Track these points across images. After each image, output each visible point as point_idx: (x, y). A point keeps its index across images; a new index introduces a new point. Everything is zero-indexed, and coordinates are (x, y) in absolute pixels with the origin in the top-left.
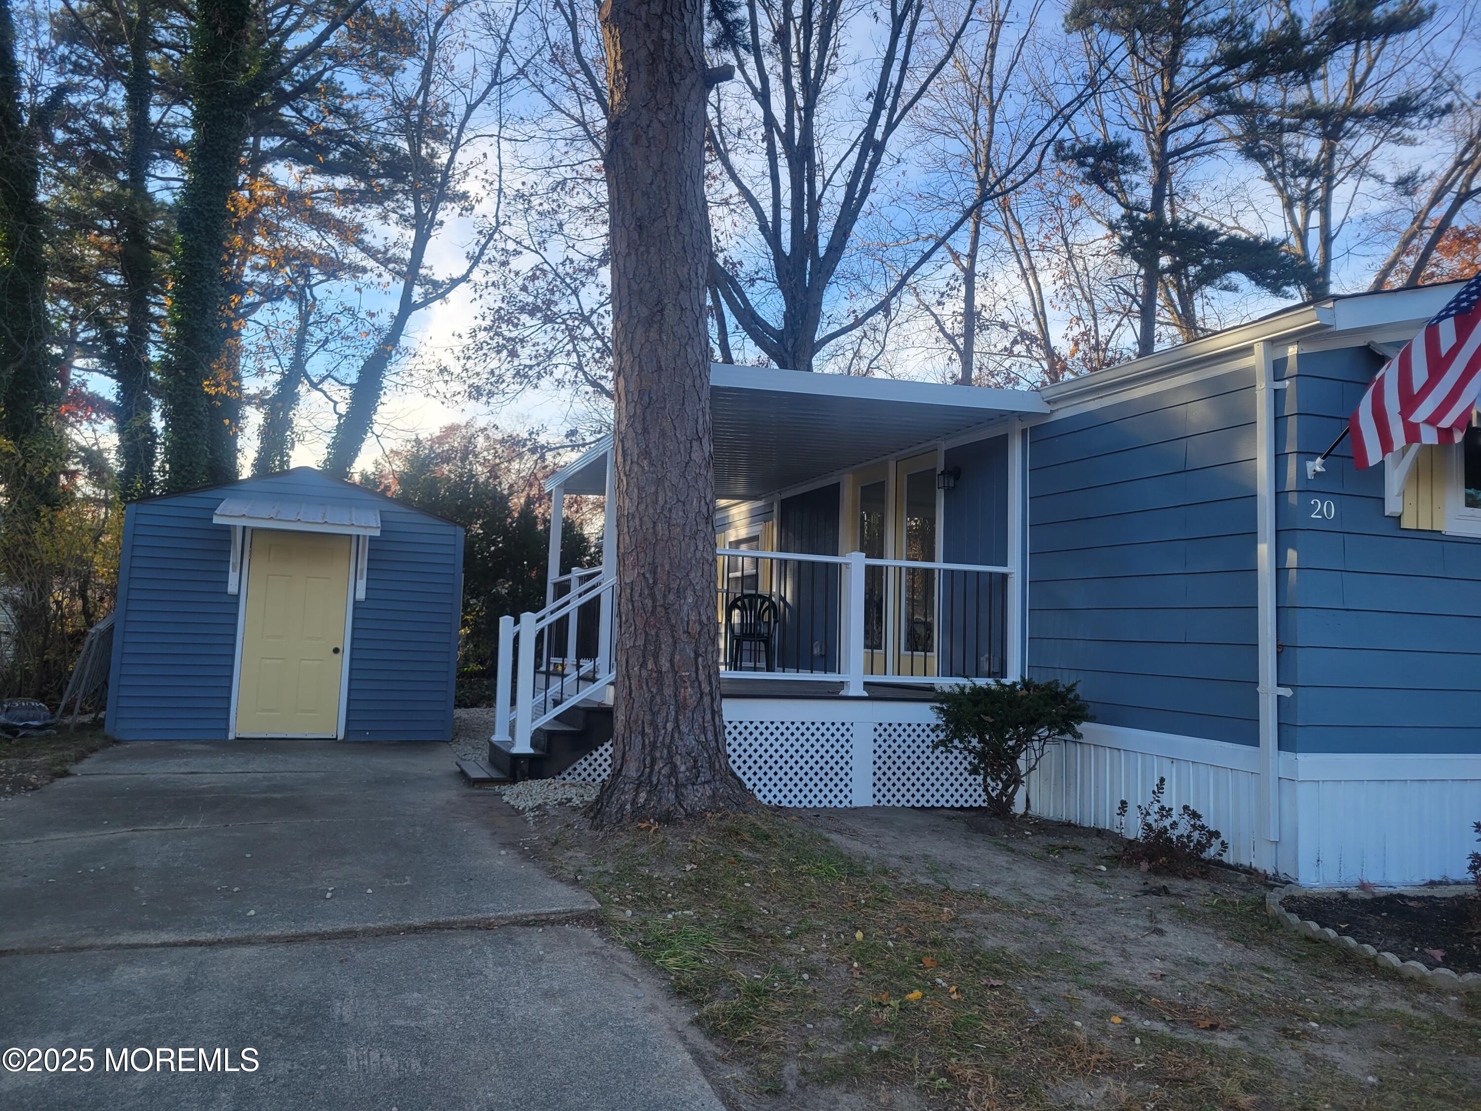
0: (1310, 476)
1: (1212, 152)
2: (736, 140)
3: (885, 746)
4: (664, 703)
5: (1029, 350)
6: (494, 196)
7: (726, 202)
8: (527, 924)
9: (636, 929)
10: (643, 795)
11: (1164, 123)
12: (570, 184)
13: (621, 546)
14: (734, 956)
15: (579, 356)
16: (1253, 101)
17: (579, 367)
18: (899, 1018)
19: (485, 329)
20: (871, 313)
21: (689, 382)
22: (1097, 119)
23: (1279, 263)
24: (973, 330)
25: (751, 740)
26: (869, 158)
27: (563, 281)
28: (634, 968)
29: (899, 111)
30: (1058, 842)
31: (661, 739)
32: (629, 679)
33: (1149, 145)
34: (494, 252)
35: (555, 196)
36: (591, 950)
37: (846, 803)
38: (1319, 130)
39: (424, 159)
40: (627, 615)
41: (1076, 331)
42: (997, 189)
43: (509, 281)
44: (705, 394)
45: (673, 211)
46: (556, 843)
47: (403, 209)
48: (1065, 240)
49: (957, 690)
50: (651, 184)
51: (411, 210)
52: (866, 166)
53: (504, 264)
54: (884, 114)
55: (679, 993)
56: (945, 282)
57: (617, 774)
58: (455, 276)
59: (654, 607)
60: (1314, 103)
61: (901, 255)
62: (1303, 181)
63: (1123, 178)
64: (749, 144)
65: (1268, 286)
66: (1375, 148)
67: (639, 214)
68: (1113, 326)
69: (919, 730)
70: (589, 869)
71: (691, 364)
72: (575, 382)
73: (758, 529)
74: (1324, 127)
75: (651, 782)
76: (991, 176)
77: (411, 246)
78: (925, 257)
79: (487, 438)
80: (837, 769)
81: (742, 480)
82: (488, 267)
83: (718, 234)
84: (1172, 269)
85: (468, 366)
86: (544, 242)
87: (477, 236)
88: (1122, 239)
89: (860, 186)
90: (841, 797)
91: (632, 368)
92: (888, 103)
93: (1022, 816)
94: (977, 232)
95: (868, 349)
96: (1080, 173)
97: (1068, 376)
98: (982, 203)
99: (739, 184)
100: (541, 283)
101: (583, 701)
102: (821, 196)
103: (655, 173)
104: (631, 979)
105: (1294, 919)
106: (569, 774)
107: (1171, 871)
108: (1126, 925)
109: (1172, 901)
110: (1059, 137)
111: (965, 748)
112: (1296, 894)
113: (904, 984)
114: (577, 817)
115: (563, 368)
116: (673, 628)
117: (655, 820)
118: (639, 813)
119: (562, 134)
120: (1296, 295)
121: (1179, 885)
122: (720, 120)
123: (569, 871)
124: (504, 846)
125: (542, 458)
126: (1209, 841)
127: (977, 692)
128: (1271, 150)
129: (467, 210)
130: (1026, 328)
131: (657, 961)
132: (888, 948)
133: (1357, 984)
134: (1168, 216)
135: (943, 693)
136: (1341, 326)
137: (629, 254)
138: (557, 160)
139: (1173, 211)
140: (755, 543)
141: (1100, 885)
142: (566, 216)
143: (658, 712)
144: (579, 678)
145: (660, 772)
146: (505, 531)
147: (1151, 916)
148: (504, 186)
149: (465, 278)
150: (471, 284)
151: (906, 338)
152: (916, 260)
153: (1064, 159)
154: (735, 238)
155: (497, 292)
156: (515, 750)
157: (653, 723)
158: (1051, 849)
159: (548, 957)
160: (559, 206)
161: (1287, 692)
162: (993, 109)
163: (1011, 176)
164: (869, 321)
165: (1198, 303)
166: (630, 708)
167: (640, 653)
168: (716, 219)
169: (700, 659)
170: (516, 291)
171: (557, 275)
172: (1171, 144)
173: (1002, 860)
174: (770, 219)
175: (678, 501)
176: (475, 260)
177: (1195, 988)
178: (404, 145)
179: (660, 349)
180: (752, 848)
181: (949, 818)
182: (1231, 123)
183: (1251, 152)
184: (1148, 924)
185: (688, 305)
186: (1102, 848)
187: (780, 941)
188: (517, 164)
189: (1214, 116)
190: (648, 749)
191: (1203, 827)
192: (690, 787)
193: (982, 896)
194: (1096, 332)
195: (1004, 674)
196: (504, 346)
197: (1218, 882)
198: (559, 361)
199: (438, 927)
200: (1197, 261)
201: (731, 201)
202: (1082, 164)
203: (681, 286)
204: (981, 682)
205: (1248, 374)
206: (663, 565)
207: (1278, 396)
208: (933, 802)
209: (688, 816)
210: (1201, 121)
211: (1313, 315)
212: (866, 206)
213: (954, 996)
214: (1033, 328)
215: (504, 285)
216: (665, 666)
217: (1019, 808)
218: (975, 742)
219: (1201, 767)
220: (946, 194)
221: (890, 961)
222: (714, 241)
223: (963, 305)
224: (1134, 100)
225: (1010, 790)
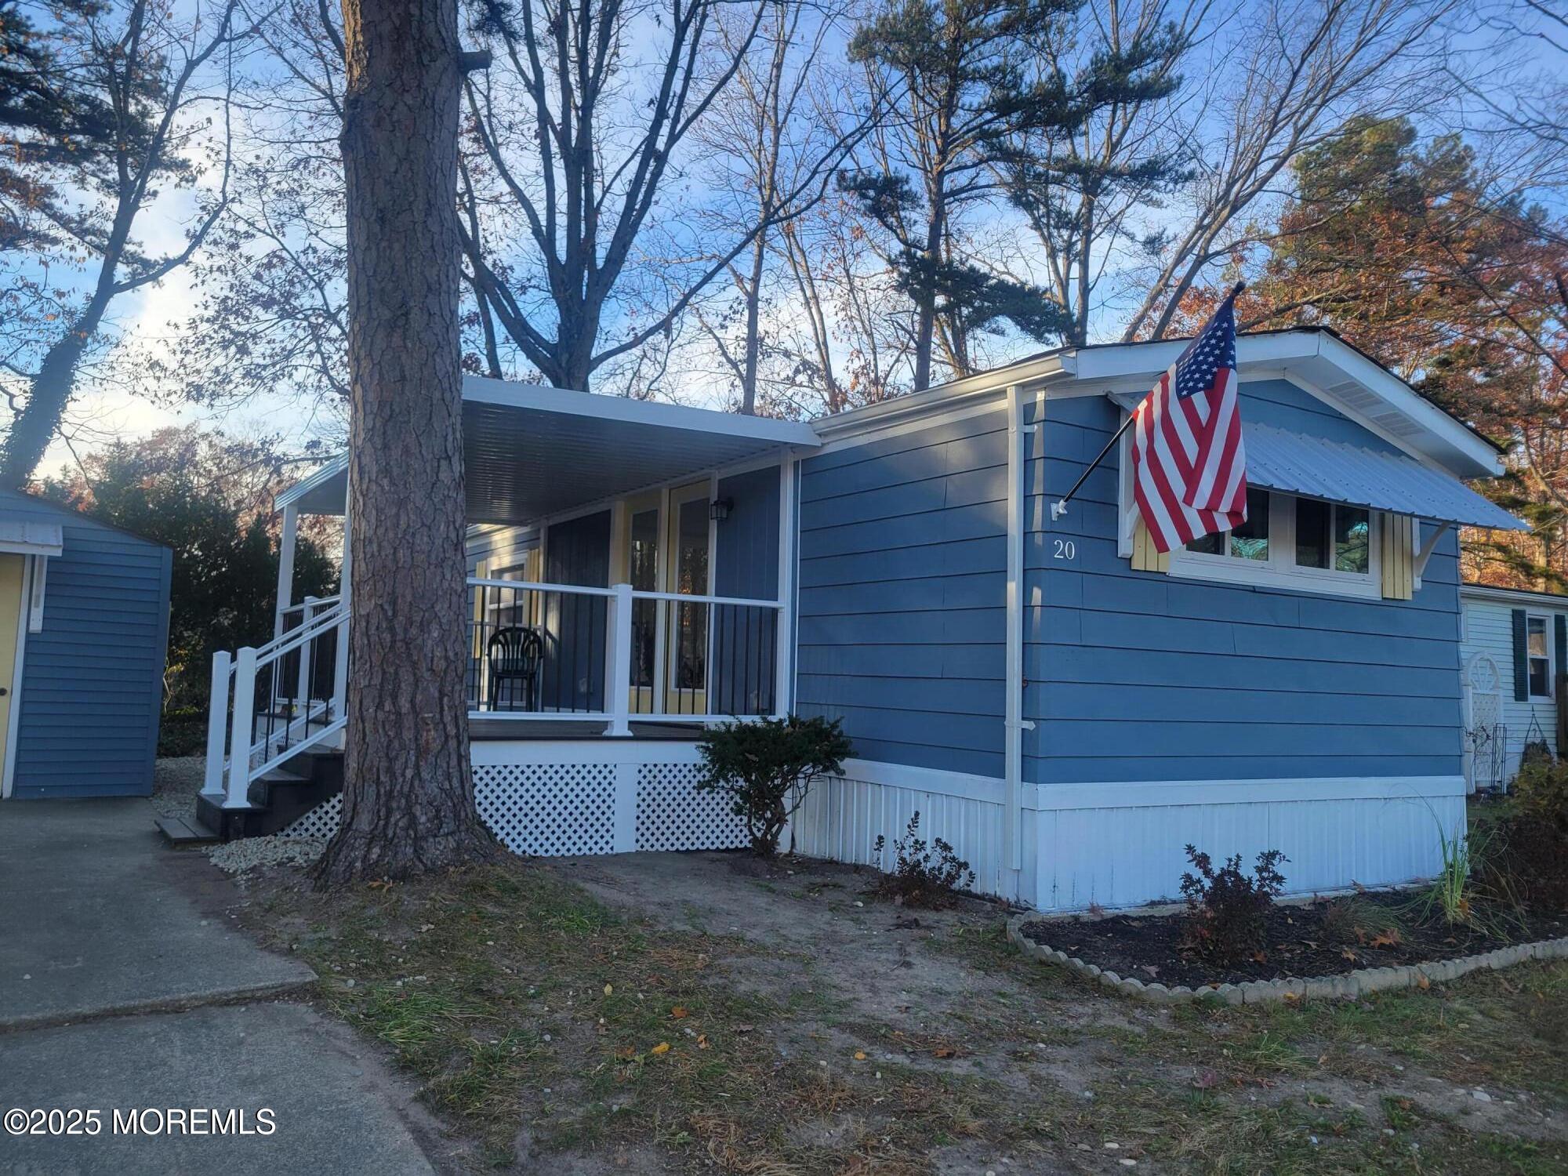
0: (1054, 518)
1: (983, 196)
2: (507, 134)
3: (649, 788)
4: (403, 747)
5: (811, 380)
6: (221, 167)
7: (496, 200)
8: (227, 1003)
9: (358, 1000)
10: (376, 852)
11: (940, 163)
12: (314, 163)
13: (356, 574)
14: (469, 1023)
15: (323, 359)
16: (1022, 151)
17: (324, 370)
18: (644, 1073)
19: (208, 320)
20: (651, 332)
21: (437, 395)
22: (878, 153)
23: (1043, 310)
24: (756, 357)
25: (504, 785)
26: (651, 168)
27: (305, 272)
28: (353, 1043)
29: (682, 121)
30: (819, 880)
31: (398, 787)
32: (363, 722)
33: (928, 184)
34: (220, 232)
35: (296, 175)
36: (304, 1027)
37: (607, 849)
38: (1080, 185)
39: (132, 117)
40: (362, 651)
41: (857, 364)
42: (781, 213)
43: (239, 267)
44: (457, 409)
45: (420, 205)
46: (271, 908)
47: (106, 173)
48: (847, 271)
49: (723, 728)
50: (396, 172)
51: (114, 175)
52: (648, 176)
53: (233, 247)
54: (666, 125)
55: (403, 1067)
56: (728, 305)
57: (346, 827)
58: (171, 257)
59: (394, 642)
60: (1076, 158)
61: (682, 273)
62: (1065, 233)
63: (902, 214)
64: (523, 140)
65: (1032, 332)
66: (1128, 206)
67: (380, 205)
68: (891, 361)
69: (685, 771)
70: (307, 936)
71: (440, 375)
72: (319, 387)
73: (523, 557)
74: (1084, 181)
75: (386, 836)
76: (775, 199)
77: (113, 217)
78: (708, 278)
79: (211, 445)
80: (598, 813)
81: (506, 504)
82: (213, 249)
83: (487, 234)
84: (945, 309)
85: (186, 361)
86: (283, 225)
87: (200, 212)
88: (901, 274)
89: (641, 197)
90: (602, 843)
91: (371, 376)
92: (672, 112)
93: (786, 855)
94: (761, 256)
95: (648, 370)
96: (861, 205)
97: (848, 407)
98: (766, 226)
99: (510, 182)
100: (278, 272)
101: (314, 746)
102: (600, 203)
103: (400, 161)
104: (348, 1056)
105: (1031, 944)
106: (295, 830)
107: (924, 905)
108: (876, 959)
109: (922, 932)
110: (841, 166)
111: (732, 788)
112: (1034, 920)
113: (651, 1037)
114: (298, 878)
115: (304, 369)
116: (414, 665)
117: (390, 877)
118: (370, 871)
119: (306, 105)
120: (1057, 341)
121: (930, 917)
122: (489, 110)
123: (283, 940)
124: (205, 915)
125: (277, 471)
126: (958, 873)
127: (743, 729)
128: (1037, 200)
129: (187, 181)
130: (808, 357)
131: (380, 1034)
132: (638, 1001)
133: (1082, 1003)
134: (944, 255)
135: (709, 731)
136: (1083, 375)
137: (368, 249)
138: (299, 134)
139: (948, 251)
140: (519, 573)
141: (856, 921)
142: (310, 199)
143: (396, 758)
144: (308, 722)
145: (396, 824)
146: (229, 554)
147: (901, 950)
148: (232, 157)
149: (183, 259)
150: (191, 267)
151: (689, 361)
152: (699, 279)
153: (846, 189)
154: (506, 240)
155: (224, 278)
156: (229, 805)
157: (390, 771)
158: (811, 887)
159: (250, 1040)
160: (301, 187)
161: (1030, 725)
162: (778, 131)
163: (795, 202)
164: (650, 339)
165: (970, 343)
166: (363, 755)
167: (376, 693)
168: (484, 218)
169: (446, 699)
170: (248, 279)
171: (298, 264)
172: (947, 186)
173: (762, 901)
174: (544, 223)
175: (423, 524)
176: (196, 240)
177: (937, 1018)
178: (107, 98)
179: (404, 357)
180: (499, 903)
181: (713, 861)
182: (1002, 170)
183: (1019, 200)
184: (897, 958)
185: (436, 309)
186: (859, 883)
187: (522, 1002)
188: (250, 133)
189: (986, 161)
190: (383, 799)
191: (954, 859)
192: (431, 840)
193: (738, 939)
194: (876, 366)
195: (772, 712)
196: (232, 342)
197: (967, 912)
198: (300, 362)
199: (114, 1014)
200: (969, 303)
201: (503, 199)
202: (864, 196)
203: (430, 289)
204: (747, 720)
205: (1002, 416)
206: (403, 596)
207: (1028, 438)
208: (698, 845)
209: (427, 871)
210: (975, 165)
211: (1058, 363)
212: (647, 219)
213: (703, 1046)
214: (814, 358)
215: (233, 271)
216: (405, 705)
217: (784, 847)
218: (741, 782)
219: (954, 800)
220: (731, 211)
221: (639, 1014)
222: (482, 241)
223: (746, 330)
224: (914, 137)
225: (774, 830)
